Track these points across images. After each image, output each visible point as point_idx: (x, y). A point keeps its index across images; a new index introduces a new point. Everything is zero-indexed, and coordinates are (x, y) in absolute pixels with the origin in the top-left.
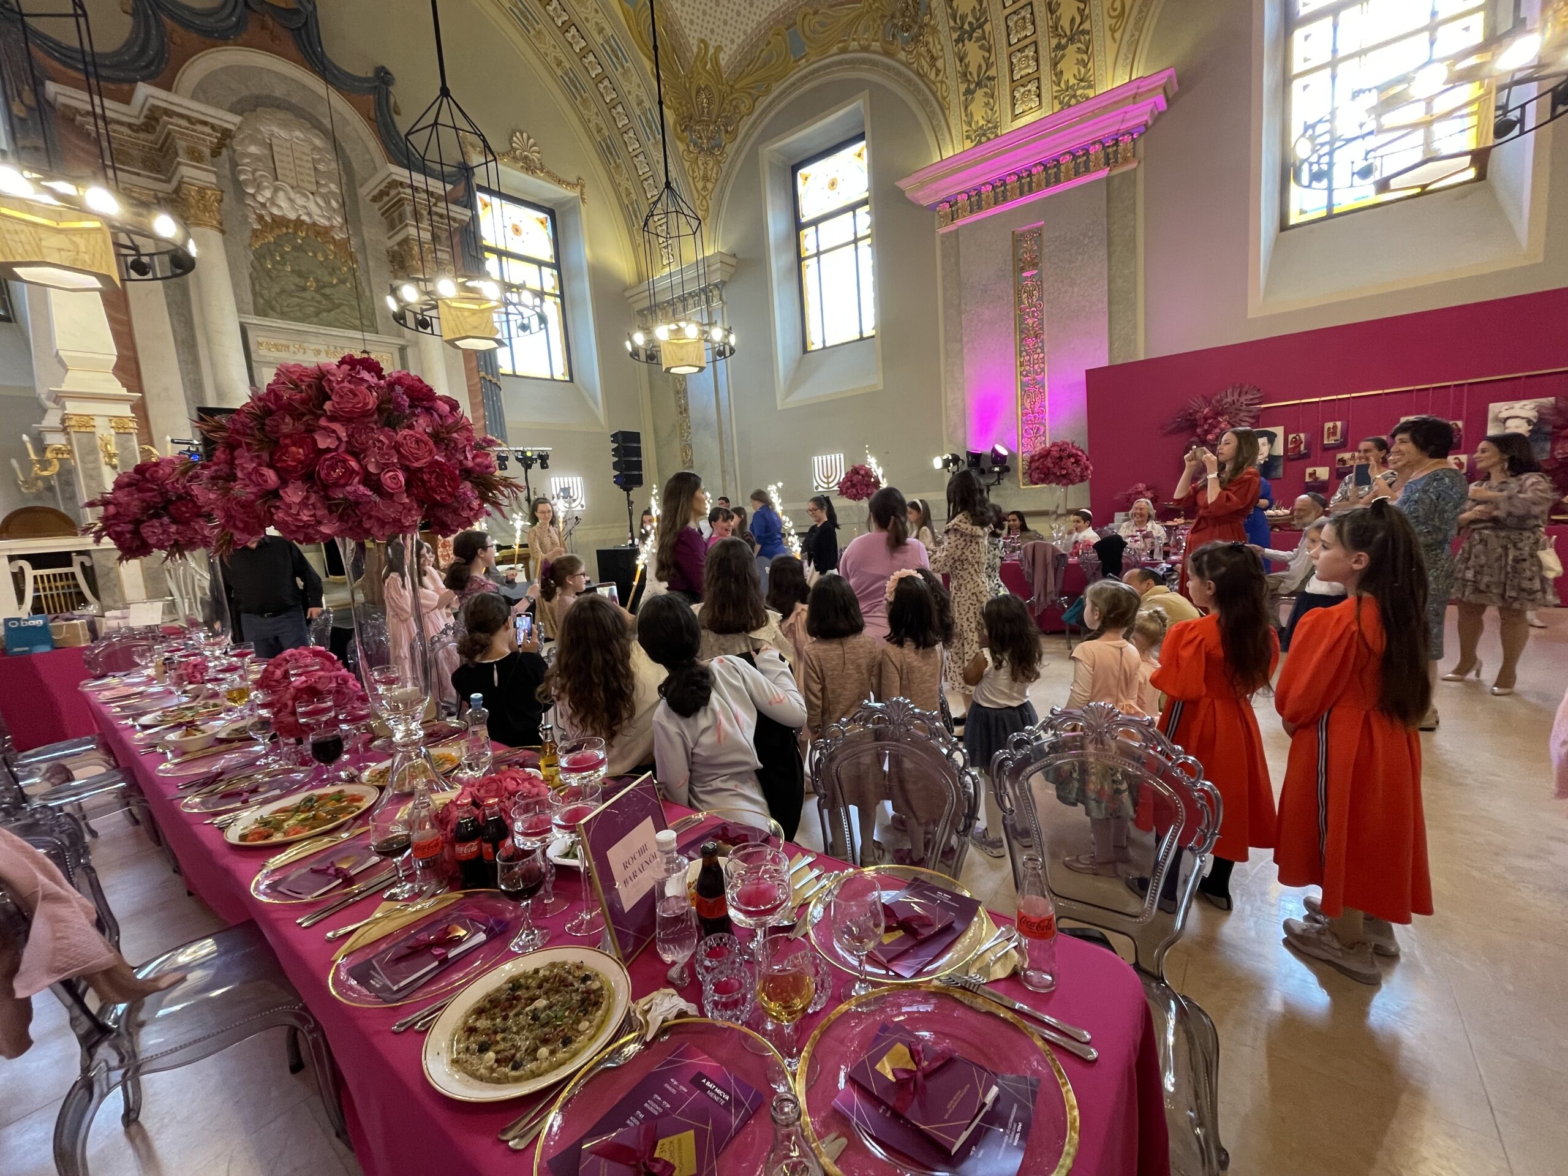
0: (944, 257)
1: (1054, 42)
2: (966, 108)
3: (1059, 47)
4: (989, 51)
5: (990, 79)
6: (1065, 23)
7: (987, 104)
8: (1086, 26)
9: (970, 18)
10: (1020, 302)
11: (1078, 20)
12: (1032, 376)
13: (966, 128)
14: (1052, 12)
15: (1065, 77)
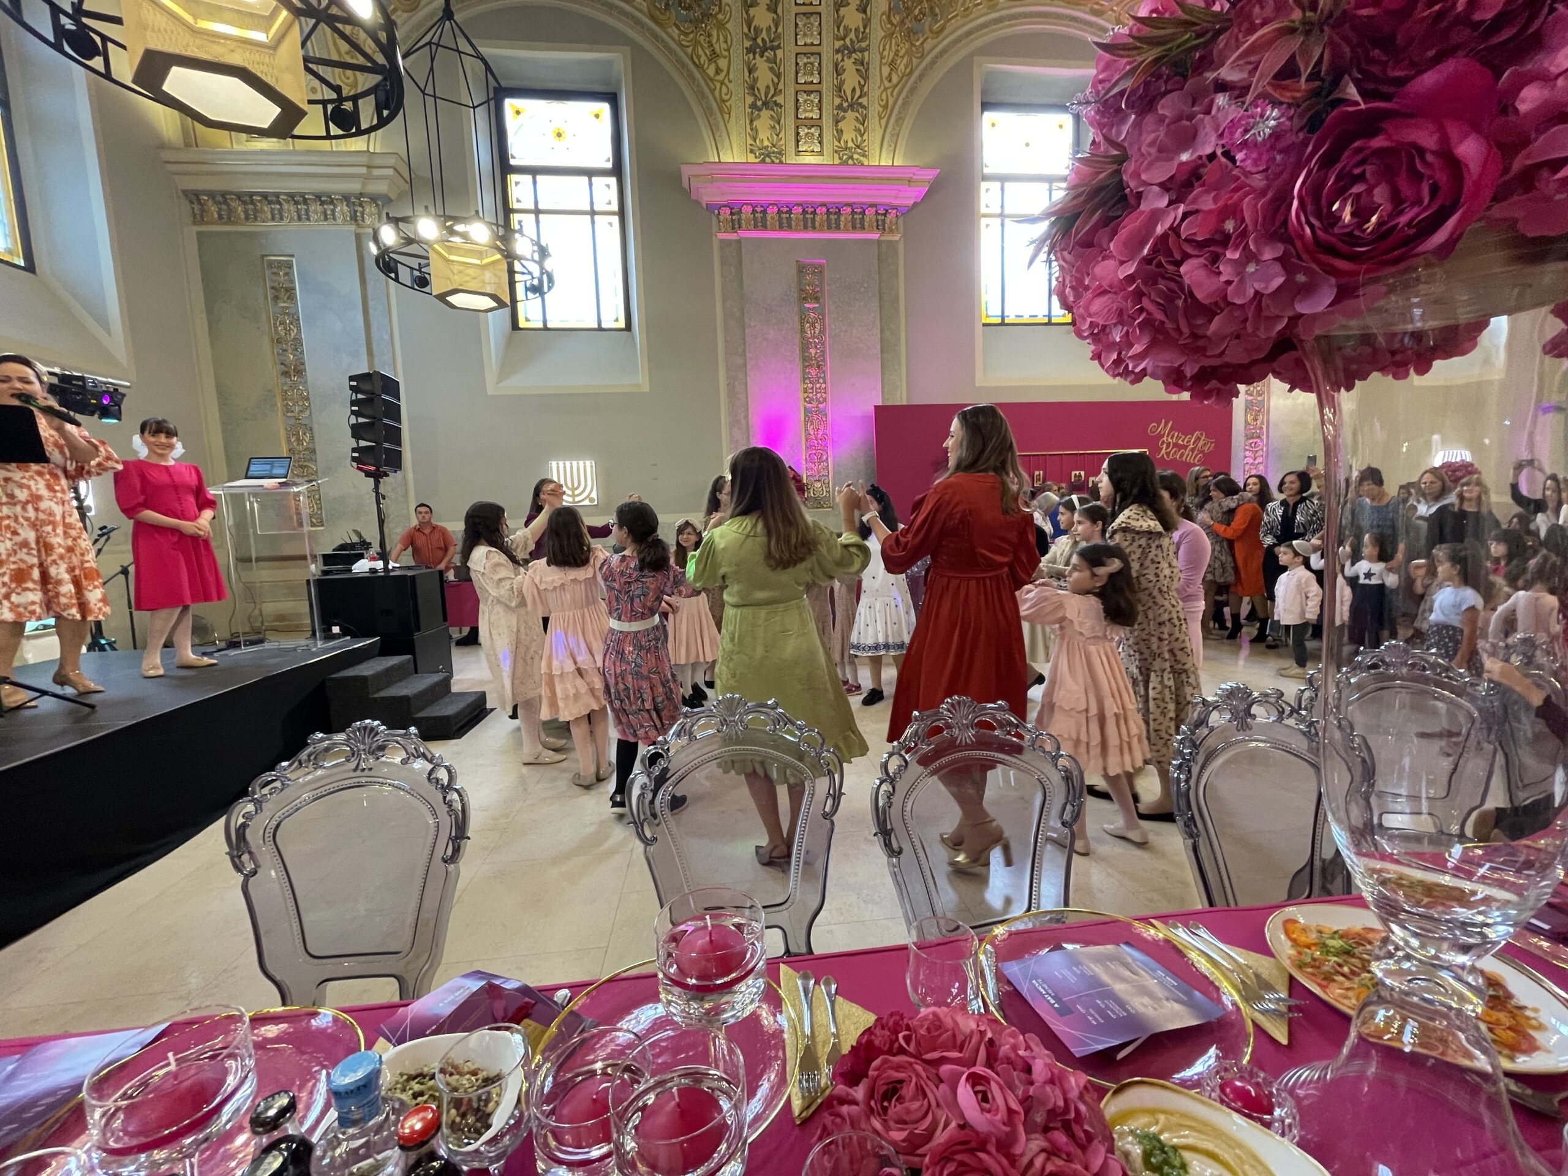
0: (723, 263)
1: (837, 101)
2: (751, 122)
3: (840, 107)
4: (778, 76)
5: (776, 104)
6: (847, 88)
7: (773, 128)
8: (864, 101)
9: (764, 35)
10: (803, 331)
11: (858, 93)
12: (815, 404)
13: (750, 141)
14: (838, 74)
15: (845, 137)
